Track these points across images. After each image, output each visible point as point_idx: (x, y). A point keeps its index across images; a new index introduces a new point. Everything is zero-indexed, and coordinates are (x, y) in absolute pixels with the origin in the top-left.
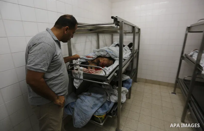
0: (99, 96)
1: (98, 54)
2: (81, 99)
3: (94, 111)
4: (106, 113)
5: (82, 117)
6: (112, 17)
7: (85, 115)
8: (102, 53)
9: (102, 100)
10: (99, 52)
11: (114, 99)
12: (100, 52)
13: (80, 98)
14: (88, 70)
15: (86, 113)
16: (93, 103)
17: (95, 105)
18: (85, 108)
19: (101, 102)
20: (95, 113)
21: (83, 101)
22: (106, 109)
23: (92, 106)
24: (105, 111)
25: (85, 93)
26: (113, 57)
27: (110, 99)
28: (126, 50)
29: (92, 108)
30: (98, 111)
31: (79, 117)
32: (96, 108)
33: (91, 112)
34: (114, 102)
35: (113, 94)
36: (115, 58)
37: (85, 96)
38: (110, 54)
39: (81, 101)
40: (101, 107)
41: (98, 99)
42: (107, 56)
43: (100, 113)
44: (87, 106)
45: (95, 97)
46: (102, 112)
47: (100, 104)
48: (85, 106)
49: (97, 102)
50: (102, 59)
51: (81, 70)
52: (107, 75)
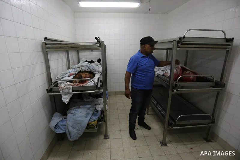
0: (89, 106)
1: (79, 70)
2: (72, 114)
3: (88, 118)
4: (98, 118)
5: (77, 128)
6: (96, 38)
7: (80, 126)
8: (84, 68)
9: (91, 109)
10: (79, 67)
11: (100, 107)
12: (81, 67)
13: (70, 113)
14: (75, 84)
15: (81, 123)
16: (85, 113)
17: (88, 114)
18: (80, 119)
19: (91, 110)
20: (89, 120)
21: (75, 114)
22: (97, 115)
23: (85, 116)
24: (97, 117)
25: (74, 108)
26: (93, 71)
27: (97, 108)
28: (98, 66)
29: (86, 117)
30: (91, 118)
31: (75, 129)
32: (90, 116)
33: (86, 121)
34: (100, 110)
35: (97, 104)
36: (95, 72)
37: (75, 109)
38: (91, 68)
39: (73, 115)
40: (93, 115)
41: (89, 109)
42: (89, 70)
43: (94, 119)
44: (81, 117)
45: (86, 108)
46: (95, 118)
47: (91, 113)
48: (78, 118)
49: (88, 111)
50: (84, 74)
51: (69, 85)
52: (96, 84)
